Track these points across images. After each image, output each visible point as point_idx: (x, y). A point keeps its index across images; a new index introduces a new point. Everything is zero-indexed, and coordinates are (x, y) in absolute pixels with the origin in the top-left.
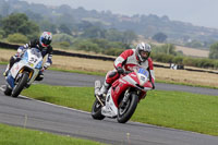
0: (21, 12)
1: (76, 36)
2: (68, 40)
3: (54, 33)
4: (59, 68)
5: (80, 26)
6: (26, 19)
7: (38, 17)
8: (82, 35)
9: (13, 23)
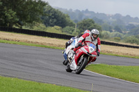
0: (90, 18)
1: (125, 34)
2: (120, 36)
3: (111, 31)
4: (114, 54)
5: (128, 27)
6: (93, 22)
7: (101, 21)
8: (129, 33)
9: (85, 25)
